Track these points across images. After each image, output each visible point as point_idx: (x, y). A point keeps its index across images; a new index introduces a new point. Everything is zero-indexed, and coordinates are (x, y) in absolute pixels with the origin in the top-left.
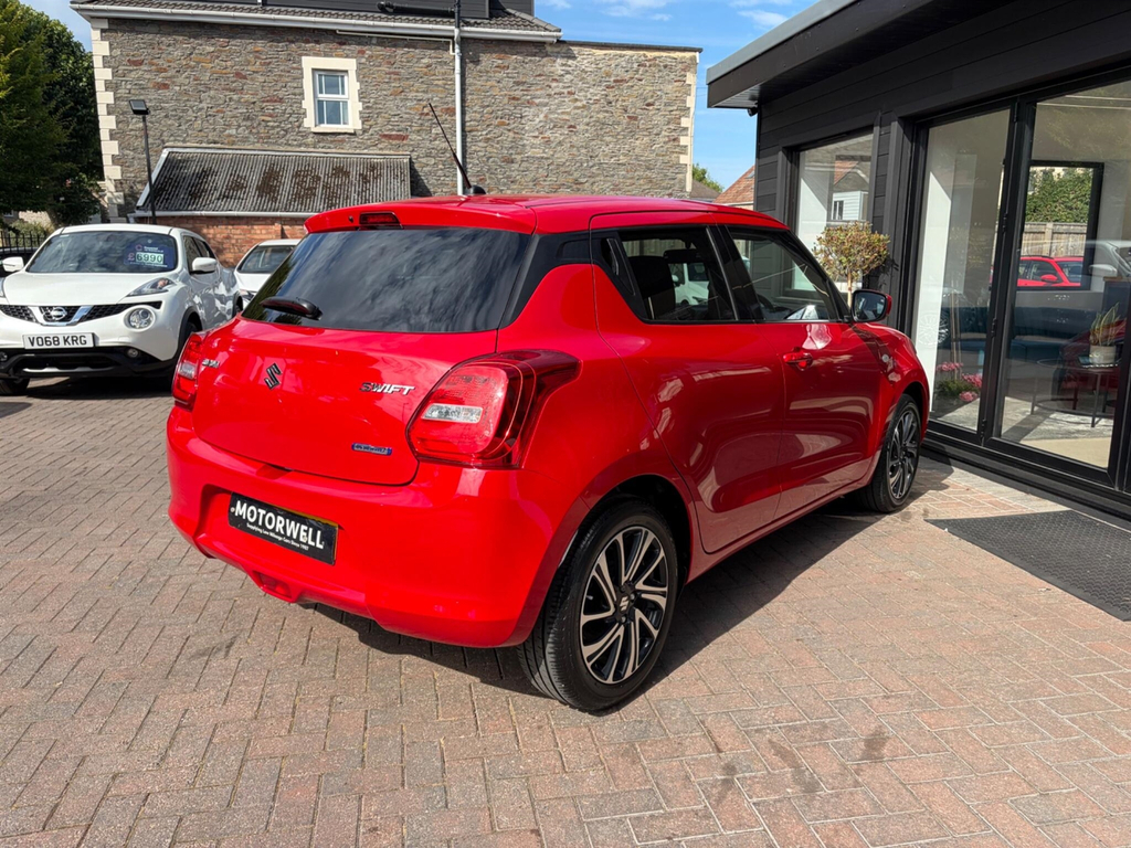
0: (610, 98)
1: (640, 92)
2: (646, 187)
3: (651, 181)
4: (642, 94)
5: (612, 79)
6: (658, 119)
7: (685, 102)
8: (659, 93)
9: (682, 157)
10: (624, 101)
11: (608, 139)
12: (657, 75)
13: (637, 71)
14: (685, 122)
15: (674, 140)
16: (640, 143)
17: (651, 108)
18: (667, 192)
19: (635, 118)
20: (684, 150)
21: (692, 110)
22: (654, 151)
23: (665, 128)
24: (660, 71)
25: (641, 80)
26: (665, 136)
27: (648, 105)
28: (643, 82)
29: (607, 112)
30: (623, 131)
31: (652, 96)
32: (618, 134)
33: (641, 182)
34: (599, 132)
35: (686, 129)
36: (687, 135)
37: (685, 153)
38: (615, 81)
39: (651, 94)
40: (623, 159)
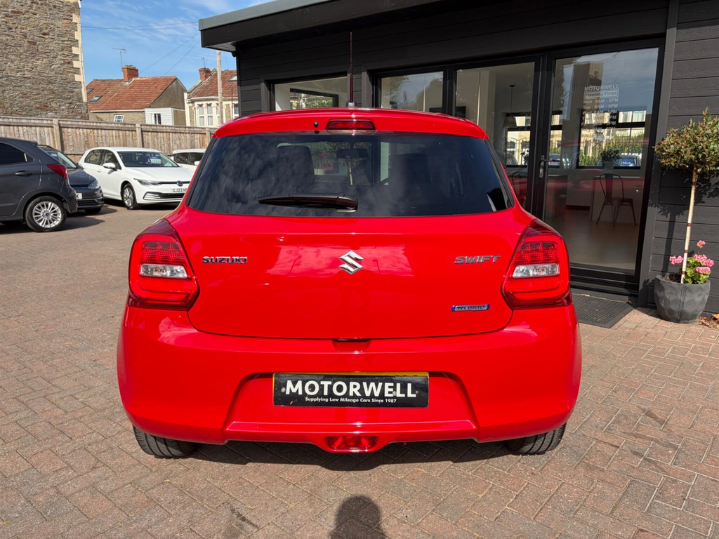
0: (10, 25)
1: (36, 23)
2: (50, 97)
3: (53, 93)
4: (37, 25)
5: (10, 10)
6: (53, 46)
7: (73, 35)
8: (52, 26)
9: (76, 76)
10: (23, 29)
11: (13, 57)
12: (49, 13)
13: (31, 7)
14: (75, 50)
15: (69, 63)
16: (41, 62)
17: (47, 37)
18: (68, 101)
19: (35, 44)
20: (77, 71)
21: (80, 43)
22: (53, 70)
23: (60, 53)
24: (50, 9)
25: (35, 14)
26: (61, 59)
27: (44, 34)
28: (37, 16)
29: (9, 35)
30: (25, 52)
31: (46, 28)
32: (21, 54)
33: (46, 92)
34: (4, 51)
35: (77, 56)
36: (78, 60)
37: (79, 74)
38: (12, 12)
39: (44, 26)
40: (28, 75)
